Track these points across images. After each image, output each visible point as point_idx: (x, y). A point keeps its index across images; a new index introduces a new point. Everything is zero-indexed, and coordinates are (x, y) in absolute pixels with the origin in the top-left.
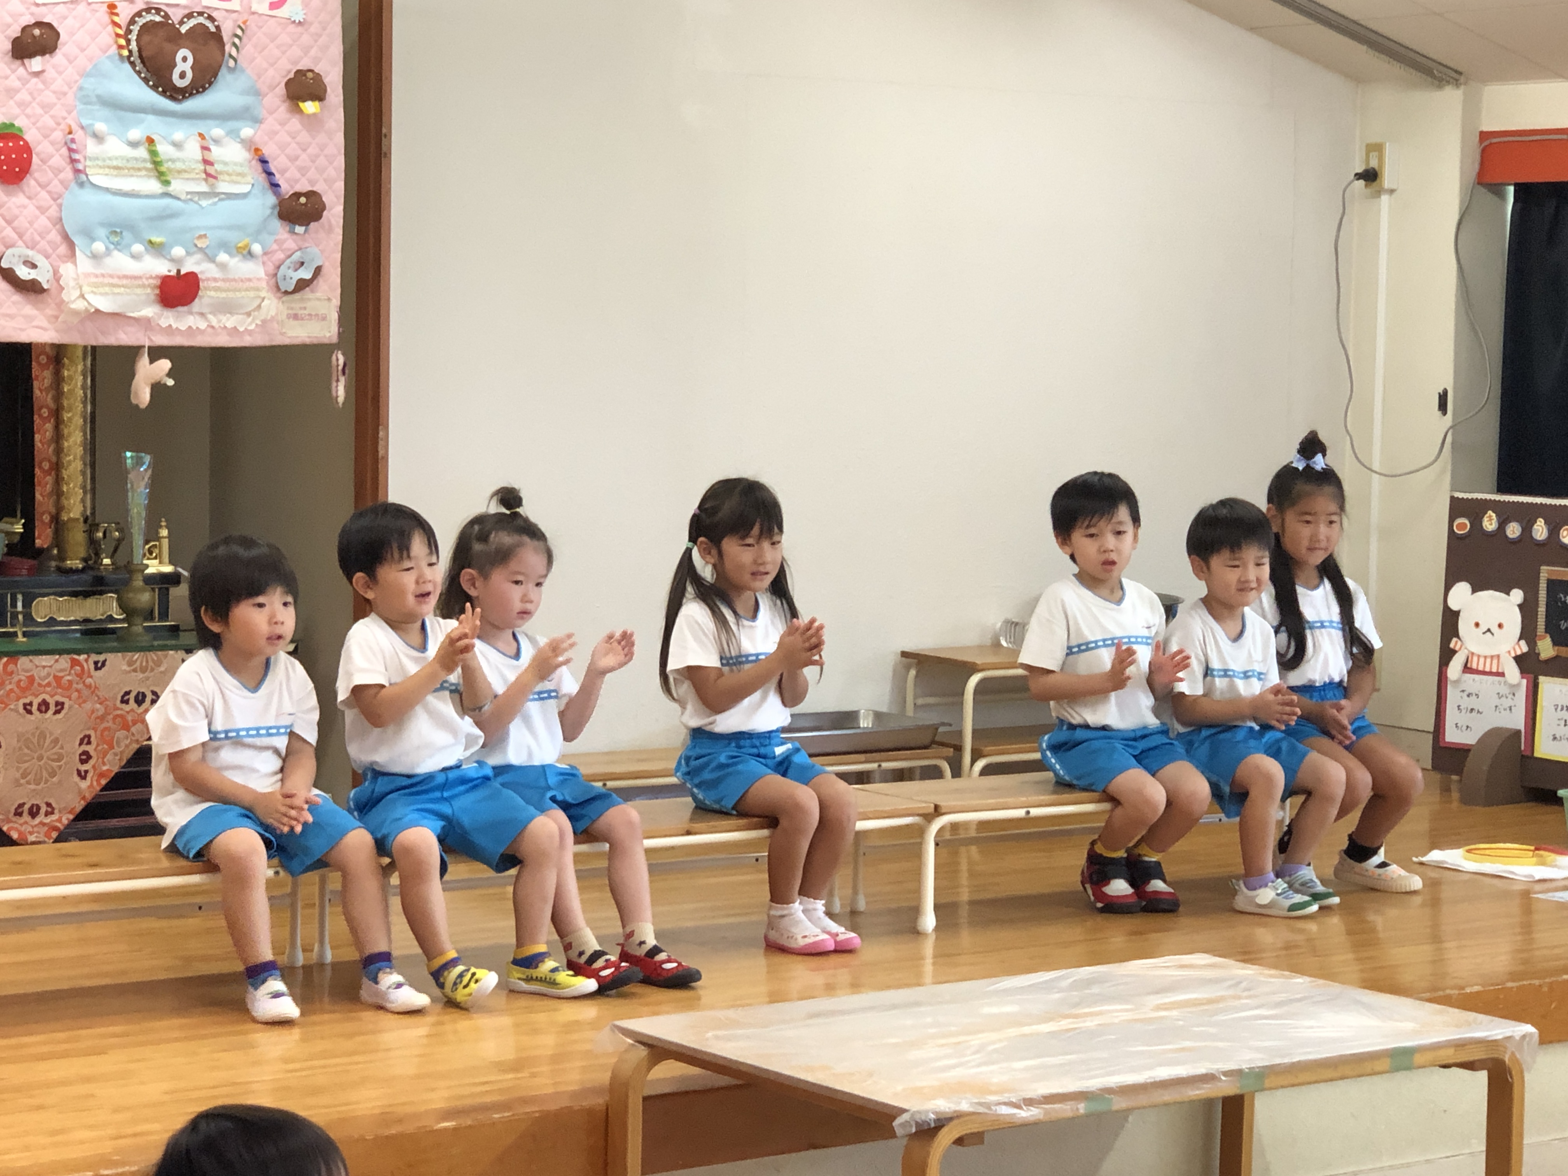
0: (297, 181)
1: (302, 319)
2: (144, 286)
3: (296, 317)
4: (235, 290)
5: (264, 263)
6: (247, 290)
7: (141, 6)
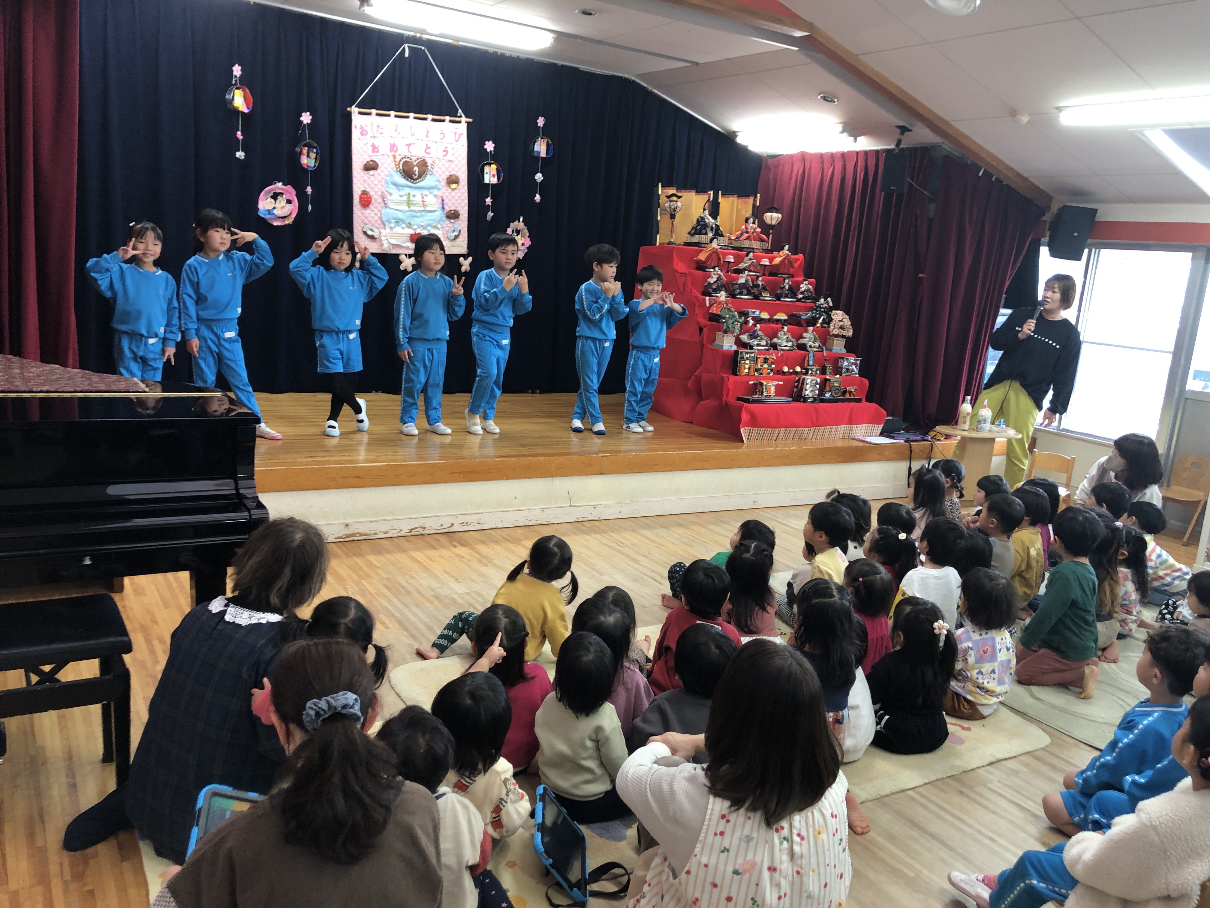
0: (451, 207)
7: (403, 156)
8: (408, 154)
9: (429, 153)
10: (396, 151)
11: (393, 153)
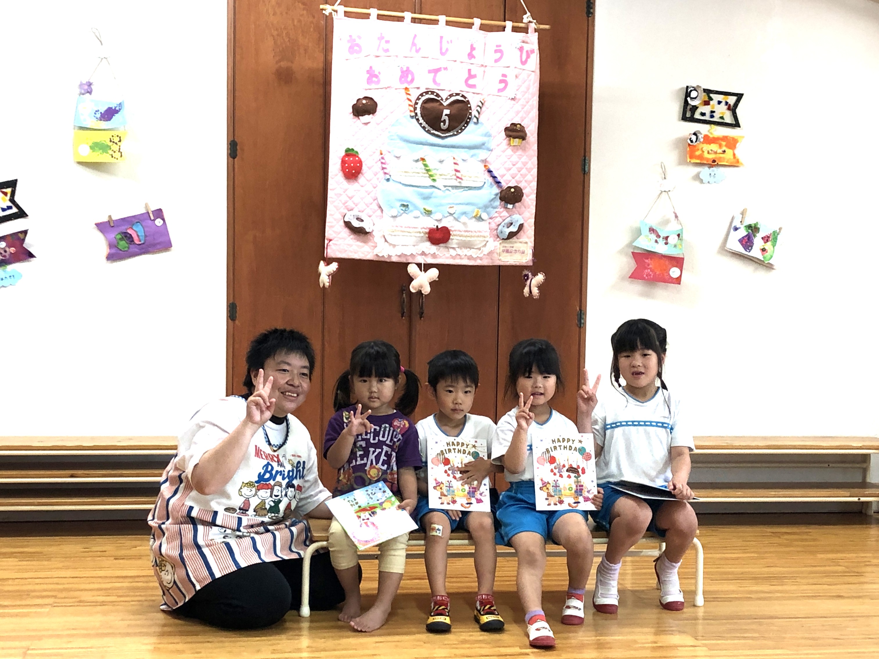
0: (510, 181)
1: (511, 252)
2: (420, 233)
3: (507, 251)
4: (471, 237)
5: (489, 223)
6: (478, 236)
7: (423, 90)
8: (432, 87)
9: (473, 86)
10: (412, 80)
11: (406, 85)
